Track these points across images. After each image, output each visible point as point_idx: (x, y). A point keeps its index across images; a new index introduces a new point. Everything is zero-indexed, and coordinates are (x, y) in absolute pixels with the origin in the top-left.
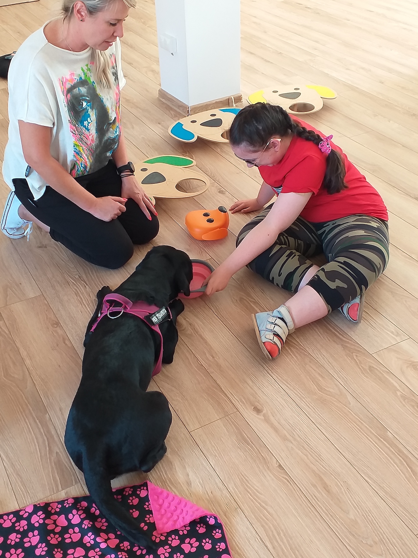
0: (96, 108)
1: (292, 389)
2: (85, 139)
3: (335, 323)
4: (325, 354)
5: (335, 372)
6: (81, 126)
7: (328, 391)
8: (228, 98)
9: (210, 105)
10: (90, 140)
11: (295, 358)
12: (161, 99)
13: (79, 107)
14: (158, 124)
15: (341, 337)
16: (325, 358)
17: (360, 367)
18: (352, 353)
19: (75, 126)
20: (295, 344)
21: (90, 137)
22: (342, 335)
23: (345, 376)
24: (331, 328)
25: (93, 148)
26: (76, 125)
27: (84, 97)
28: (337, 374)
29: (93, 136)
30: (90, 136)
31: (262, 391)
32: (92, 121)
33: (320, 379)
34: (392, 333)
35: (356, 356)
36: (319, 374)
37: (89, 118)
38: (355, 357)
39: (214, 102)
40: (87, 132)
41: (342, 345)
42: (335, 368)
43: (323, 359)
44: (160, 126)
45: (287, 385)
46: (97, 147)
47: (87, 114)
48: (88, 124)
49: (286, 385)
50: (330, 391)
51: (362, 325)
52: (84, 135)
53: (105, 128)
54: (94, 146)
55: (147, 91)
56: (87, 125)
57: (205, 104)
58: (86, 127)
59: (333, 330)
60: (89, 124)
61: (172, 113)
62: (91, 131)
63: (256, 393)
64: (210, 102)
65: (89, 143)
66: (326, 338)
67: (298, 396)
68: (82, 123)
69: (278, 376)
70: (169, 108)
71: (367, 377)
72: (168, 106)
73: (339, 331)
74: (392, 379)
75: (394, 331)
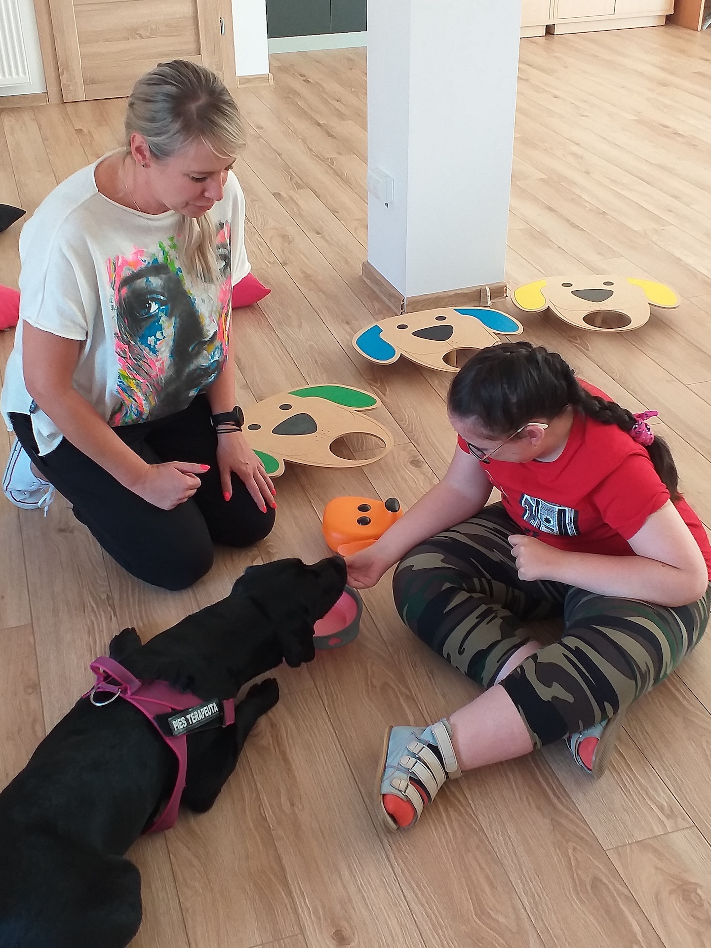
0: (177, 315)
1: (424, 902)
2: (146, 367)
3: (550, 768)
4: (512, 835)
5: (521, 879)
6: (142, 344)
7: (494, 919)
8: (481, 287)
9: (444, 298)
10: (157, 368)
11: (450, 834)
12: (365, 279)
13: (143, 312)
14: (346, 325)
15: (555, 801)
16: (509, 843)
17: (575, 875)
18: (568, 841)
19: (128, 343)
20: (459, 801)
21: (158, 364)
22: (558, 798)
23: (539, 891)
24: (541, 779)
25: (161, 382)
26: (132, 342)
27: (155, 296)
28: (523, 884)
29: (163, 363)
30: (157, 361)
31: (363, 896)
32: (164, 337)
33: (487, 889)
34: (661, 808)
35: (574, 849)
36: (487, 878)
37: (160, 332)
38: (570, 851)
39: (453, 293)
40: (151, 356)
41: (552, 819)
42: (524, 870)
43: (506, 844)
44: (347, 327)
45: (417, 891)
46: (169, 381)
47: (157, 324)
48: (155, 343)
49: (414, 892)
50: (498, 921)
51: (606, 781)
52: (145, 360)
53: (190, 349)
54: (163, 379)
55: (347, 262)
56: (153, 344)
57: (435, 295)
58: (152, 347)
59: (544, 784)
60: (158, 343)
61: (377, 305)
62: (161, 354)
63: (350, 900)
64: (445, 293)
65: (153, 374)
66: (525, 800)
67: (431, 920)
68: (144, 339)
69: (404, 868)
70: (374, 297)
71: (582, 902)
72: (374, 292)
73: (555, 788)
74: (633, 914)
75: (665, 804)
